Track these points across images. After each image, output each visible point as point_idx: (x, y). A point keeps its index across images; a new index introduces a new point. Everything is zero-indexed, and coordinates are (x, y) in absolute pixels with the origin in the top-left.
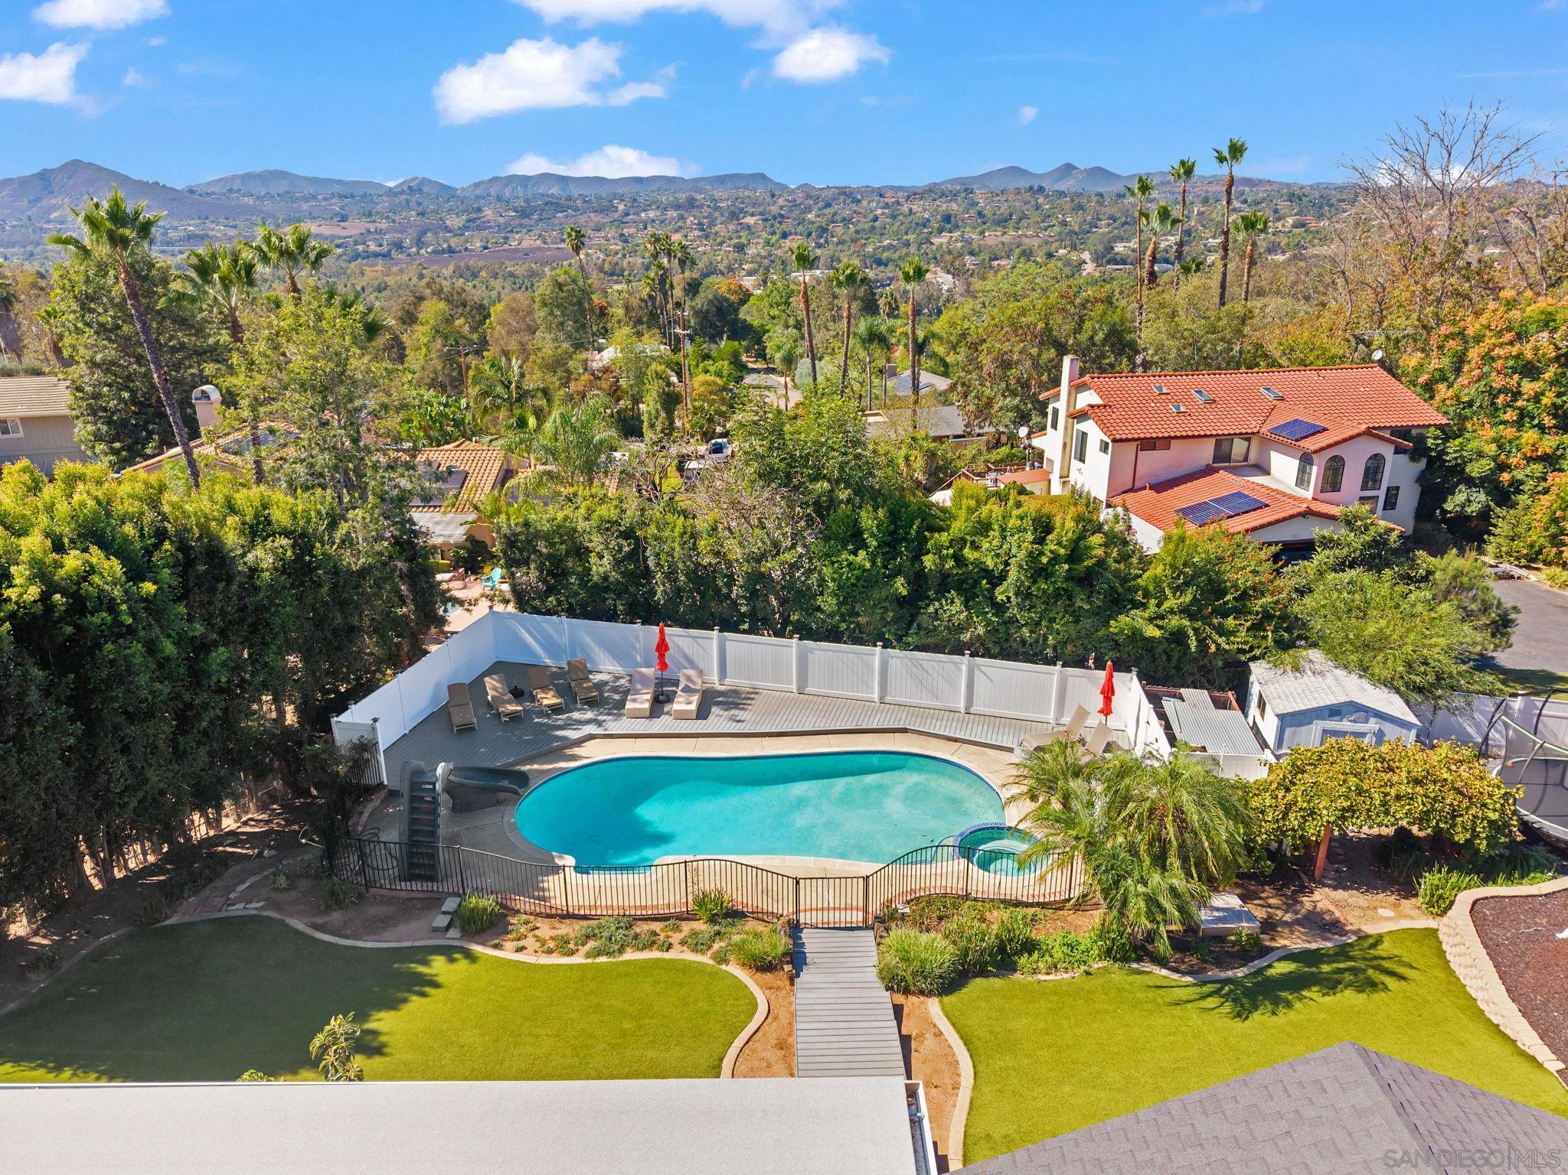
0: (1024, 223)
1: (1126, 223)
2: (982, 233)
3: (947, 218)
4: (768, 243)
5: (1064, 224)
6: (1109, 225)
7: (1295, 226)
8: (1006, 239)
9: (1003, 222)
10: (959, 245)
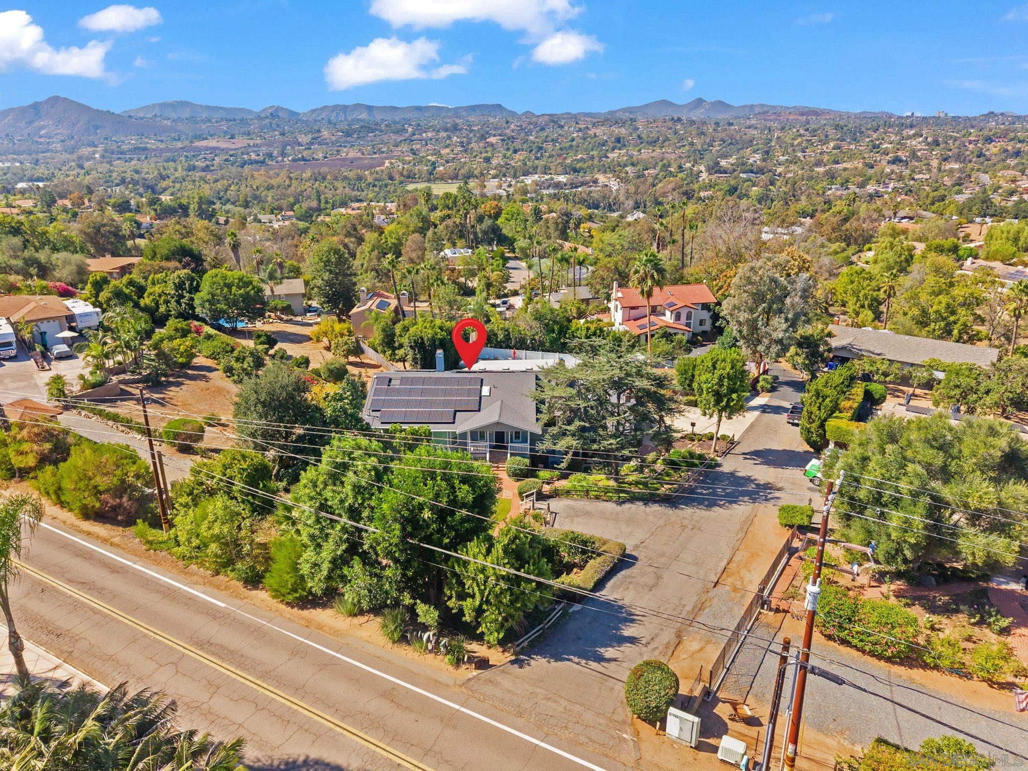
0: (667, 143)
1: (731, 144)
2: (640, 150)
3: (618, 140)
4: (505, 156)
5: (692, 144)
6: (720, 145)
7: (834, 148)
8: (654, 154)
9: (653, 143)
10: (625, 158)
